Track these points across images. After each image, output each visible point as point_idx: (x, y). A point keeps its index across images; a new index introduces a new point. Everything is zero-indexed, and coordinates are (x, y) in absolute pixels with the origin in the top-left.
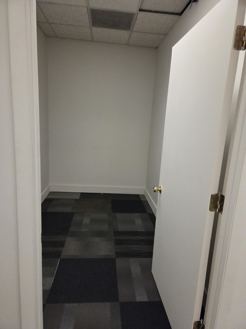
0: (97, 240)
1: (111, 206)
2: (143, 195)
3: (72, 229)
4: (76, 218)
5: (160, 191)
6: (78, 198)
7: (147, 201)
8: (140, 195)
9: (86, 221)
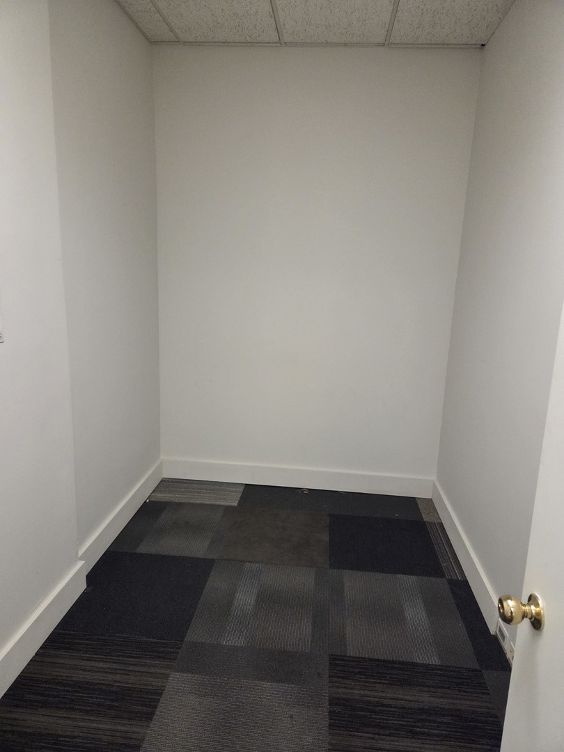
0: (269, 692)
1: (328, 539)
2: (429, 502)
3: (196, 634)
4: (216, 583)
5: (537, 623)
6: (235, 504)
7: (441, 525)
8: (418, 502)
9: (245, 599)
